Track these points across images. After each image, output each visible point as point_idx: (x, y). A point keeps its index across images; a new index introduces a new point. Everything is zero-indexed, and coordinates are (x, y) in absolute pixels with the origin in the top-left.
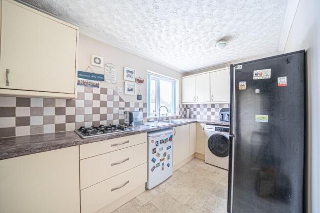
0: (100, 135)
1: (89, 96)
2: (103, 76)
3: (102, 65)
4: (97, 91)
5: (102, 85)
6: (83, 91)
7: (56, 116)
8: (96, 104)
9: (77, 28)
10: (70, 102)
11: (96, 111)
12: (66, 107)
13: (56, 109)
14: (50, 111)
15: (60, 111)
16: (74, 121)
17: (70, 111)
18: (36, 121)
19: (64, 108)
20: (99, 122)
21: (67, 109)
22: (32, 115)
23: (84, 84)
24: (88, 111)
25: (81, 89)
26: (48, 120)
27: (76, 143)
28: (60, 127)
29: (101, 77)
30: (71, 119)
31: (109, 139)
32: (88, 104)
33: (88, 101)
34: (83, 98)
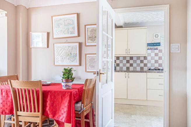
1: (153, 55)
2: (159, 43)
3: (159, 38)
4: (156, 51)
5: (159, 48)
6: (150, 52)
7: (141, 64)
8: (157, 58)
9: (146, 28)
10: (145, 58)
11: (156, 62)
12: (144, 60)
13: (141, 60)
14: (139, 62)
15: (142, 62)
16: (147, 66)
17: (145, 62)
18: (135, 65)
19: (143, 60)
20: (158, 67)
22: (134, 63)
23: (151, 49)
24: (153, 62)
25: (149, 51)
26: (138, 65)
27: (146, 72)
28: (142, 68)
29: (158, 44)
30: (145, 65)
31: (158, 72)
32: (152, 58)
33: (153, 57)
34: (150, 55)
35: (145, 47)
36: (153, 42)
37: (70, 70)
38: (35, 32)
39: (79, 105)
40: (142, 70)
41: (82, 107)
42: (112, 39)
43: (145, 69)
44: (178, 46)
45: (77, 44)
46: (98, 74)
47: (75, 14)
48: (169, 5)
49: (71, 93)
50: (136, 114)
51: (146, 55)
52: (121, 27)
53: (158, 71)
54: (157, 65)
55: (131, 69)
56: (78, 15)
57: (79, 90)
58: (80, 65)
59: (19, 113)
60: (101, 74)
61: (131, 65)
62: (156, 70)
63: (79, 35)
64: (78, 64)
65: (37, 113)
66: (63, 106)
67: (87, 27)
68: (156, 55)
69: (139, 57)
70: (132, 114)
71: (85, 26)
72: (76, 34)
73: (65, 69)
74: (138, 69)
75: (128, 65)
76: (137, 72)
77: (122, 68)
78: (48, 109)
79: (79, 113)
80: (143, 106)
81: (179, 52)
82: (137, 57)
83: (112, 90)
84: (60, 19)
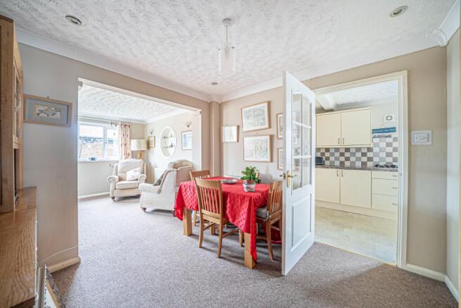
0: (386, 168)
1: (383, 145)
2: (395, 128)
3: (393, 120)
4: (389, 140)
5: (394, 135)
6: (378, 142)
7: (362, 157)
8: (390, 150)
10: (370, 149)
11: (389, 155)
13: (362, 153)
14: (359, 155)
15: (364, 154)
16: (372, 161)
17: (370, 155)
18: (353, 159)
19: (366, 153)
20: (392, 163)
21: (368, 153)
22: (351, 156)
23: (379, 137)
24: (383, 155)
25: (376, 140)
26: (358, 159)
27: (369, 169)
28: (364, 164)
29: (393, 129)
30: (370, 159)
31: (391, 171)
32: (382, 150)
33: (382, 148)
34: (378, 146)
35: (369, 134)
36: (383, 127)
37: (252, 170)
38: (227, 126)
39: (264, 211)
40: (364, 167)
41: (268, 214)
42: (311, 130)
43: (370, 164)
44: (428, 135)
45: (268, 137)
46: (285, 177)
47: (265, 102)
48: (406, 71)
49: (251, 198)
50: (351, 228)
51: (372, 146)
52: (332, 110)
53: (392, 168)
54: (389, 160)
55: (347, 164)
56: (269, 103)
57: (263, 193)
58: (272, 161)
59: (204, 211)
60: (289, 176)
61: (348, 159)
62: (388, 167)
63: (270, 127)
64: (269, 160)
65: (217, 214)
66: (242, 212)
67: (279, 116)
68: (389, 145)
69: (360, 148)
70: (344, 227)
71: (277, 115)
72: (267, 126)
73: (247, 169)
74: (359, 164)
75: (342, 159)
76: (355, 169)
77: (333, 162)
78: (227, 212)
79: (264, 220)
80: (363, 217)
81: (430, 143)
82: (356, 148)
83: (311, 195)
84: (250, 111)
